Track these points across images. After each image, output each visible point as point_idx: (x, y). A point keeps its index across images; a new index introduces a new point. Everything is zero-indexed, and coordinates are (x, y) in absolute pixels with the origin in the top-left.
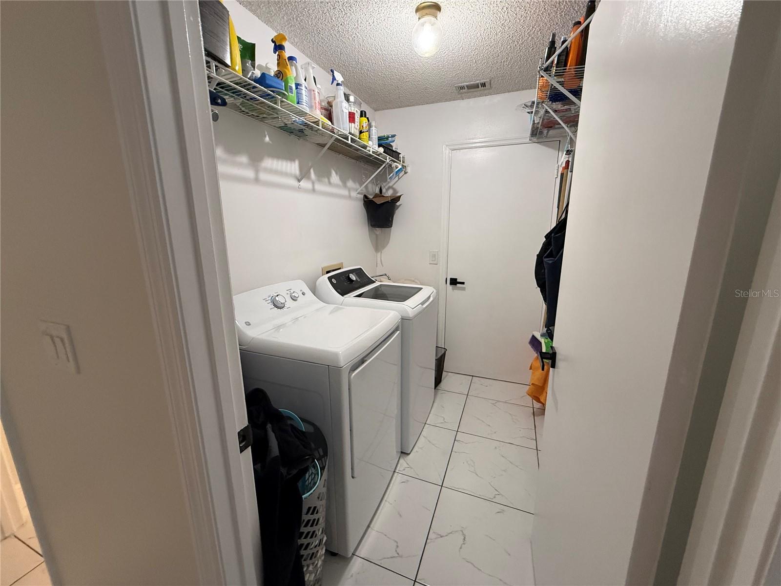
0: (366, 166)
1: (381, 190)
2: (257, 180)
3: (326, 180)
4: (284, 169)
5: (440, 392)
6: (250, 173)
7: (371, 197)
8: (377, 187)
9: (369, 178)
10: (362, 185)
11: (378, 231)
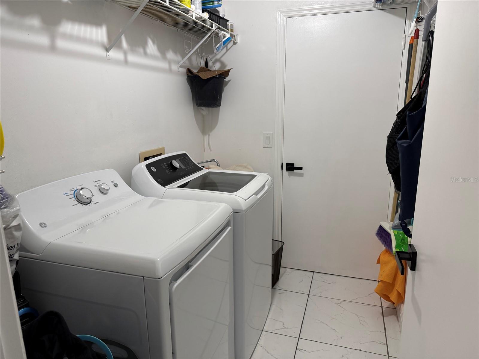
0: (189, 35)
1: (207, 64)
2: (53, 49)
3: (141, 50)
4: (88, 36)
5: (278, 292)
6: (44, 40)
7: (195, 71)
8: (202, 60)
9: (193, 48)
10: (184, 57)
11: (205, 111)
